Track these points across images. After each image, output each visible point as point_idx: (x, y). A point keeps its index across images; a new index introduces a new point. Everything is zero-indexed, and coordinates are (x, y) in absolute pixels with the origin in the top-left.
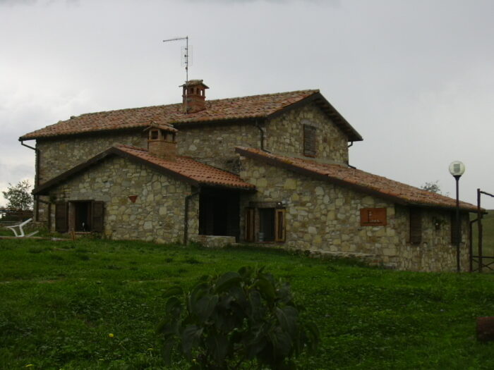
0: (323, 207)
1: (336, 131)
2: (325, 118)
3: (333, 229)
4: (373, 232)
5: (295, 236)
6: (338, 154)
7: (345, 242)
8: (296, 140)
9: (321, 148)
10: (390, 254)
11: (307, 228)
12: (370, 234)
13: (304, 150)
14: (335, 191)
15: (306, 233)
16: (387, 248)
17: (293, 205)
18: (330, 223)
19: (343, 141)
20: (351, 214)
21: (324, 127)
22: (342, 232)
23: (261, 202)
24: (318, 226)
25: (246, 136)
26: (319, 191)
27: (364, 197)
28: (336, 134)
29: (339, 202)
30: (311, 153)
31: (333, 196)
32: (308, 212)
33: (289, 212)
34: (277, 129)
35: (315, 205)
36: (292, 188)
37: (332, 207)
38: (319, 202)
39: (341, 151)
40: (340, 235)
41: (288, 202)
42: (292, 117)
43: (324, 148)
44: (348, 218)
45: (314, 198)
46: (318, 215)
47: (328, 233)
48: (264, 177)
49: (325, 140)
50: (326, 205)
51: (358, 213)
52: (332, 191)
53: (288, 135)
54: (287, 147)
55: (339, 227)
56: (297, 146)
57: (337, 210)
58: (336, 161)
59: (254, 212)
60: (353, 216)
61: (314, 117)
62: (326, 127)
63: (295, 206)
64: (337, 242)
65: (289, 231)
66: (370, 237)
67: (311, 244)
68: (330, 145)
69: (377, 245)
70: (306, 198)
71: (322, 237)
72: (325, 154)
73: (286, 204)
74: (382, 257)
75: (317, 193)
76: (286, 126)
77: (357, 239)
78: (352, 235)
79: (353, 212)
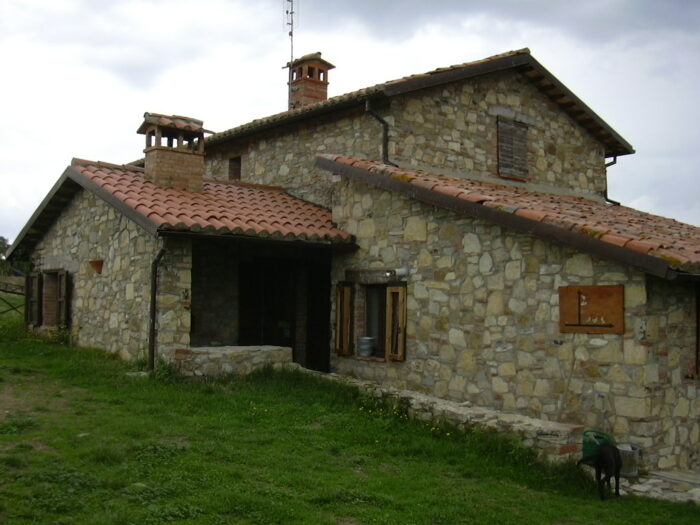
0: (478, 282)
1: (577, 133)
2: (551, 109)
3: (498, 336)
4: (592, 349)
5: (423, 348)
6: (582, 178)
7: (525, 373)
8: (478, 146)
9: (542, 164)
10: (631, 413)
11: (446, 331)
12: (581, 355)
13: (498, 167)
14: (503, 242)
15: (445, 342)
16: (626, 395)
17: (420, 277)
18: (493, 321)
19: (593, 154)
20: (539, 302)
21: (548, 124)
22: (518, 345)
23: (364, 272)
24: (469, 327)
25: (362, 136)
26: (471, 243)
27: (570, 256)
28: (578, 139)
29: (513, 271)
30: (518, 174)
31: (499, 255)
32: (449, 294)
33: (412, 294)
34: (426, 120)
35: (462, 277)
36: (418, 239)
37: (497, 284)
38: (471, 269)
39: (590, 173)
40: (514, 352)
41: (413, 271)
42: (465, 100)
43: (550, 165)
44: (531, 310)
45: (461, 261)
46: (469, 302)
47: (488, 346)
48: (370, 216)
49: (551, 150)
50: (484, 278)
51: (555, 298)
52: (498, 243)
53: (455, 134)
54: (452, 158)
55: (511, 332)
56: (481, 158)
57: (509, 288)
58: (577, 190)
59: (353, 293)
60: (544, 305)
61: (522, 105)
62: (554, 125)
63: (424, 279)
64: (507, 369)
65: (414, 337)
66: (582, 363)
67: (454, 371)
68: (563, 161)
69: (602, 386)
70: (445, 262)
71: (475, 355)
72: (551, 176)
73: (408, 275)
74: (612, 419)
75: (467, 250)
76: (451, 117)
77: (552, 366)
78: (541, 354)
79: (544, 295)
